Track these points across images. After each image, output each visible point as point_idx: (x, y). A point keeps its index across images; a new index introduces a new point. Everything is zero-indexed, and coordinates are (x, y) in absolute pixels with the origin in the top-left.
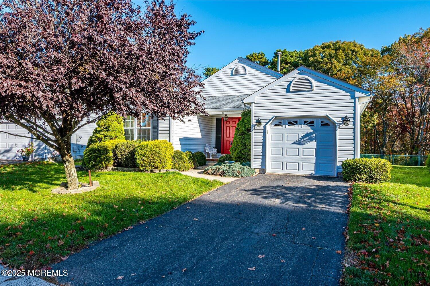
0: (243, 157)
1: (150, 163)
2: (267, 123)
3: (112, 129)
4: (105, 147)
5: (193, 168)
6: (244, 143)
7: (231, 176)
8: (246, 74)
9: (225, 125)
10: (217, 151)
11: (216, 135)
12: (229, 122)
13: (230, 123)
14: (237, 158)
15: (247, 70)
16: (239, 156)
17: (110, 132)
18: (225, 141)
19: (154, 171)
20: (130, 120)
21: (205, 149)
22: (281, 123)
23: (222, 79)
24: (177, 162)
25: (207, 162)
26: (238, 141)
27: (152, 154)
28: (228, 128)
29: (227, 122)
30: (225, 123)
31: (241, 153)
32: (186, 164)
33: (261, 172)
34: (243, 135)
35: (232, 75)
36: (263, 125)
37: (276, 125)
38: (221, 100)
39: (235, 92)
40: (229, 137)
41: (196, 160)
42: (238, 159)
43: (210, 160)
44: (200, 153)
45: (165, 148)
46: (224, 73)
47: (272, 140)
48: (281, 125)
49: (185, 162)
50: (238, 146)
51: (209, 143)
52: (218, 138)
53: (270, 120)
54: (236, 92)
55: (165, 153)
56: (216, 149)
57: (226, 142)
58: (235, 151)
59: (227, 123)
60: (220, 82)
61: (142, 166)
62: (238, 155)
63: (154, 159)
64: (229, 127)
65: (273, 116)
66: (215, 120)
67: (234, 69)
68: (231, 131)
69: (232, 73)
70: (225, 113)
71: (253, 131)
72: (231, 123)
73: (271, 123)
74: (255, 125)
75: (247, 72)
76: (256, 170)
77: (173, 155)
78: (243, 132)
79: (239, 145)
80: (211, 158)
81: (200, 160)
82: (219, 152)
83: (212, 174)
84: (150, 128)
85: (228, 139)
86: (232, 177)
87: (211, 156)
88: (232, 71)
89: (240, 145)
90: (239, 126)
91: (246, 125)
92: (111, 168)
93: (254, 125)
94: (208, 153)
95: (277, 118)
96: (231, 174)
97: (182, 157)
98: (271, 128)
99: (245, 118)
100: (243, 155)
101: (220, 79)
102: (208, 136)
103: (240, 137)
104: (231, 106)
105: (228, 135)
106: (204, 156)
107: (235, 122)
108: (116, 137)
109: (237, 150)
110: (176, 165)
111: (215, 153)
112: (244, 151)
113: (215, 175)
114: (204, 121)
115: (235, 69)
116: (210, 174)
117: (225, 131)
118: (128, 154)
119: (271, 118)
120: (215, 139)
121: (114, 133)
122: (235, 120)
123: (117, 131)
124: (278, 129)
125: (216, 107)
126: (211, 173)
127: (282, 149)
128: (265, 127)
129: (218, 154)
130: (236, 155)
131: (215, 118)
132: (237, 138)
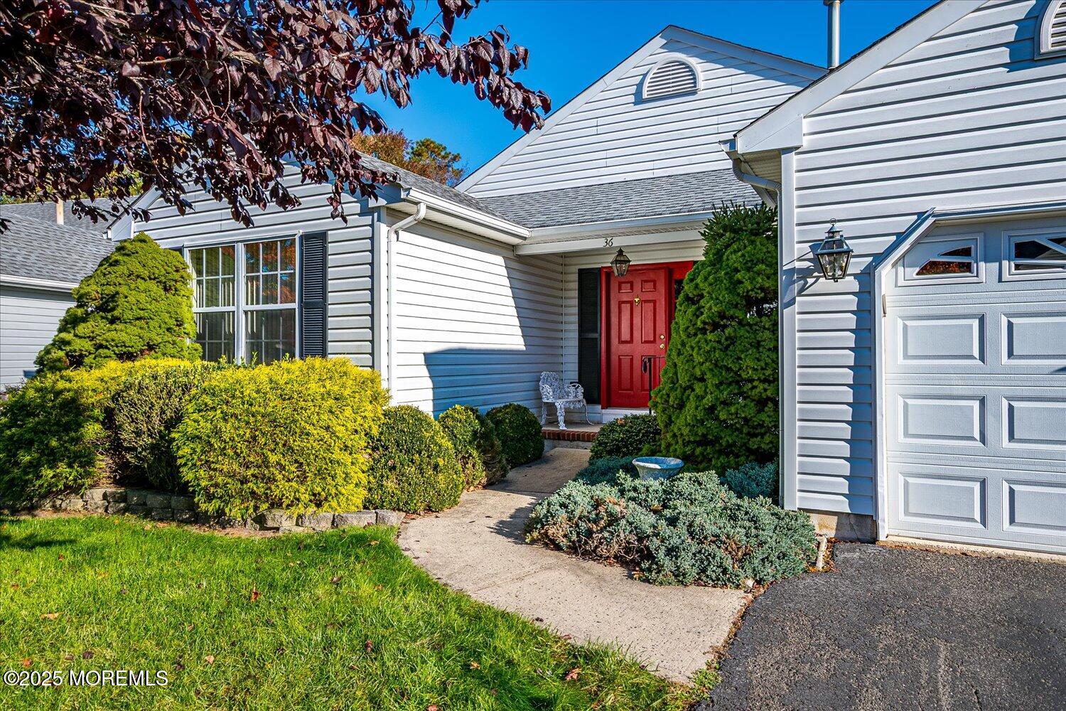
0: (727, 439)
1: (244, 481)
2: (879, 258)
3: (128, 315)
4: (68, 395)
5: (484, 481)
6: (729, 369)
7: (689, 579)
8: (694, 93)
9: (612, 295)
10: (585, 395)
11: (580, 335)
12: (632, 284)
13: (632, 288)
14: (694, 442)
15: (701, 76)
16: (704, 436)
17: (120, 326)
18: (614, 358)
19: (270, 524)
20: (220, 277)
21: (537, 389)
22: (966, 252)
23: (601, 121)
24: (393, 468)
25: (546, 443)
26: (698, 359)
27: (254, 438)
28: (626, 309)
29: (620, 284)
30: (614, 286)
31: (717, 418)
32: (441, 476)
33: (847, 533)
34: (725, 326)
35: (639, 100)
36: (857, 265)
37: (930, 268)
38: (600, 196)
39: (650, 165)
40: (631, 341)
41: (498, 443)
42: (698, 450)
43: (559, 437)
44: (518, 408)
45: (331, 402)
46: (607, 95)
47: (910, 353)
48: (967, 267)
49: (436, 467)
50: (699, 388)
51: (555, 366)
52: (587, 348)
53: (901, 237)
54: (658, 165)
55: (327, 428)
56: (581, 390)
57: (620, 360)
58: (681, 406)
59: (620, 289)
60: (594, 130)
61: (210, 498)
62: (701, 431)
63: (265, 463)
64: (631, 303)
65: (921, 216)
66: (576, 277)
67: (645, 75)
68: (637, 321)
69: (638, 93)
70: (618, 242)
71: (792, 302)
72: (637, 286)
73: (903, 256)
74: (805, 273)
75: (701, 84)
76: (815, 520)
77: (375, 432)
78: (722, 316)
79: (702, 380)
80: (562, 427)
81: (519, 440)
82: (590, 399)
83: (574, 549)
84: (295, 306)
85: (625, 348)
86: (697, 582)
87: (561, 419)
88: (640, 85)
89: (712, 381)
90: (697, 286)
91: (739, 276)
92: (97, 494)
93: (800, 271)
94: (551, 407)
95: (943, 225)
96: (686, 563)
97: (421, 440)
98: (901, 282)
99: (727, 246)
100: (728, 431)
101: (594, 122)
102: (549, 338)
103: (710, 336)
104: (643, 211)
105: (626, 336)
106: (534, 423)
107: (654, 282)
108: (151, 347)
109: (690, 406)
110: (390, 485)
111: (578, 406)
112: (733, 410)
113: (587, 555)
114: (533, 279)
115: (650, 75)
116: (558, 548)
117: (614, 320)
118: (160, 432)
119: (904, 223)
120: (576, 351)
121: (137, 331)
122: (652, 276)
123: (151, 323)
124: (949, 288)
125: (581, 219)
126: (564, 542)
127: (976, 404)
128: (867, 279)
129: (590, 408)
130: (686, 431)
131: (575, 269)
132: (693, 342)
